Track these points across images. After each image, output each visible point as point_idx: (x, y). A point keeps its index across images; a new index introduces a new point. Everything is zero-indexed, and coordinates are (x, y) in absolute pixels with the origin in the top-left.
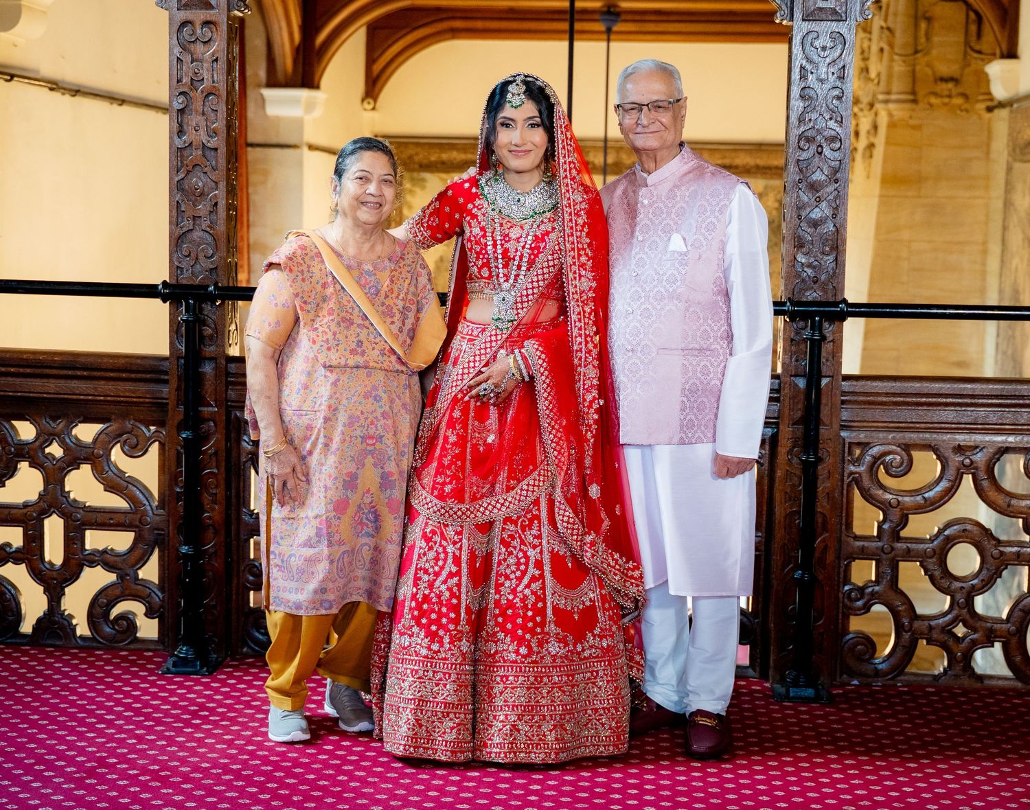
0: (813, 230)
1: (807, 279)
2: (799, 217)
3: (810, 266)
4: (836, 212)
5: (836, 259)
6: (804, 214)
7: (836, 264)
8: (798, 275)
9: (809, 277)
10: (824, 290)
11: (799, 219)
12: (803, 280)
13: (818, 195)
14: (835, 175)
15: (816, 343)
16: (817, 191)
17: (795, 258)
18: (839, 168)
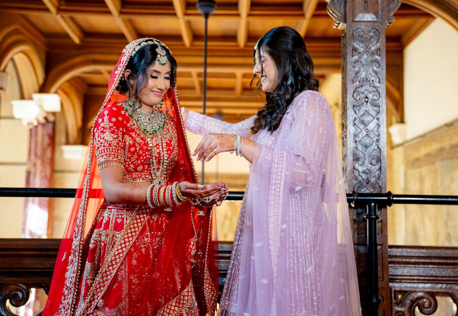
0: (365, 149)
1: (362, 181)
2: (356, 142)
3: (364, 172)
4: (378, 138)
5: (380, 168)
6: (358, 139)
7: (381, 171)
8: (356, 179)
9: (364, 179)
10: (374, 188)
11: (356, 143)
12: (360, 182)
13: (366, 128)
14: (377, 115)
15: (373, 221)
16: (366, 126)
17: (354, 168)
18: (379, 111)
